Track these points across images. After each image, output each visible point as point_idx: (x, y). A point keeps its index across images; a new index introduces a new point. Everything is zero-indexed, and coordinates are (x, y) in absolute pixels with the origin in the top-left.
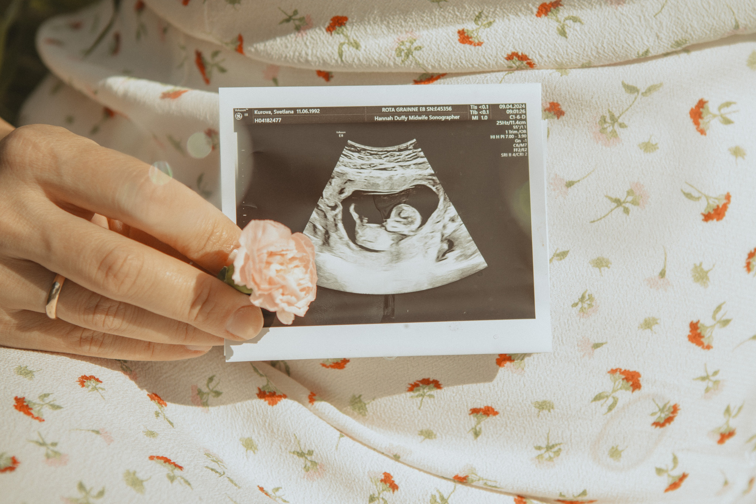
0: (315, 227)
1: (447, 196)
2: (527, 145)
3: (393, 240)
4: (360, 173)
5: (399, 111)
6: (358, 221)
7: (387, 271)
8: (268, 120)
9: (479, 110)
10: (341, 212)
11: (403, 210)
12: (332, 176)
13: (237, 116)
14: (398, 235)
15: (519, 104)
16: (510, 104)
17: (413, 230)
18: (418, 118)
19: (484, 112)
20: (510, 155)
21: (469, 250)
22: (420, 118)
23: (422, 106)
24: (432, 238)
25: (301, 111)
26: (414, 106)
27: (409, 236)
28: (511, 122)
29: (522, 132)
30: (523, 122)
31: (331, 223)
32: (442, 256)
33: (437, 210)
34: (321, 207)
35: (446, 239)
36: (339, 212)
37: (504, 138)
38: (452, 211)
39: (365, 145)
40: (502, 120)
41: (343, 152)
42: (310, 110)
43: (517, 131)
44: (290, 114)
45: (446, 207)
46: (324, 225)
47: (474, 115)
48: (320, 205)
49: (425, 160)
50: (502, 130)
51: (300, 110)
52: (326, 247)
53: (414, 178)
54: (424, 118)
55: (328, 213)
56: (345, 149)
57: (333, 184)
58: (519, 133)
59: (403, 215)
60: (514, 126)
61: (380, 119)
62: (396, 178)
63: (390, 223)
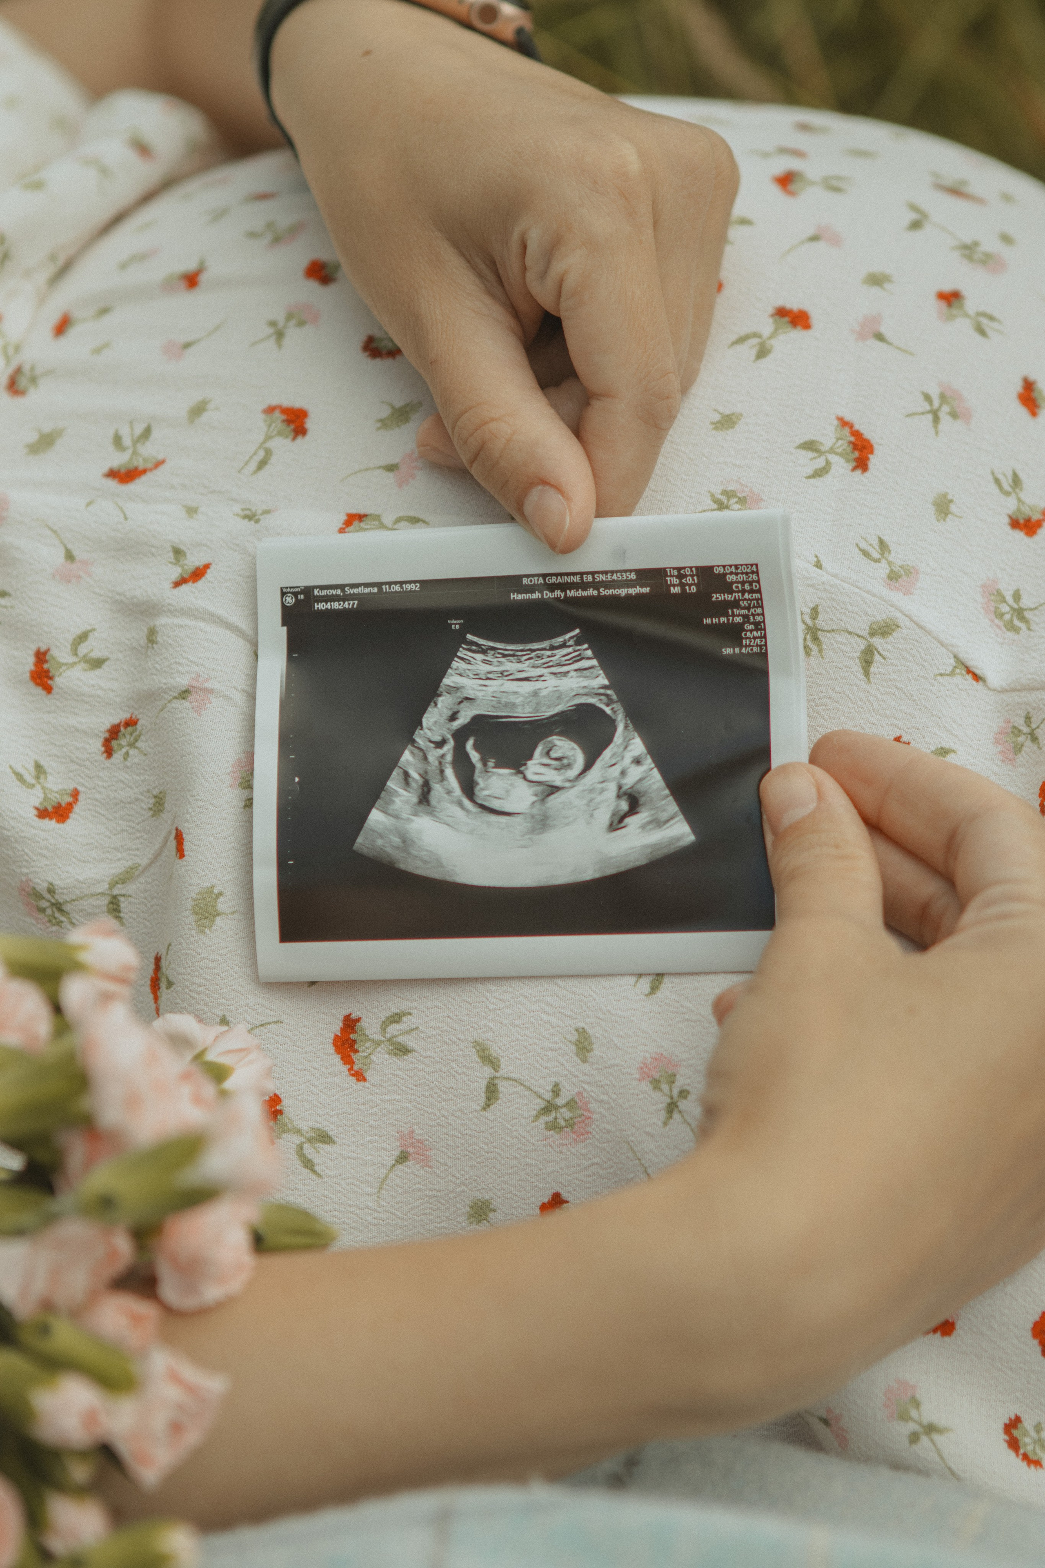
0: (406, 775)
1: (629, 722)
2: (765, 634)
3: (536, 795)
4: (485, 686)
5: (551, 582)
6: (479, 765)
7: (525, 847)
8: (336, 604)
9: (680, 576)
10: (451, 752)
11: (556, 745)
12: (438, 692)
13: (286, 600)
14: (545, 787)
15: (746, 565)
16: (731, 566)
17: (571, 779)
18: (581, 593)
19: (689, 580)
20: (737, 650)
21: (664, 813)
22: (585, 594)
23: (587, 573)
24: (601, 793)
25: (390, 588)
26: (574, 574)
27: (563, 788)
28: (736, 594)
29: (755, 611)
30: (756, 595)
31: (434, 768)
32: (617, 823)
33: (612, 745)
34: (418, 743)
35: (625, 794)
36: (449, 750)
37: (726, 622)
38: (638, 746)
39: (495, 641)
40: (720, 593)
41: (459, 654)
42: (404, 586)
43: (746, 611)
44: (371, 593)
45: (627, 739)
46: (421, 772)
47: (674, 586)
48: (418, 740)
49: (594, 662)
50: (723, 608)
51: (387, 586)
52: (423, 807)
53: (574, 693)
54: (592, 592)
55: (430, 753)
56: (461, 649)
57: (440, 705)
58: (750, 614)
59: (554, 754)
60: (741, 602)
61: (520, 597)
62: (544, 693)
63: (535, 768)
